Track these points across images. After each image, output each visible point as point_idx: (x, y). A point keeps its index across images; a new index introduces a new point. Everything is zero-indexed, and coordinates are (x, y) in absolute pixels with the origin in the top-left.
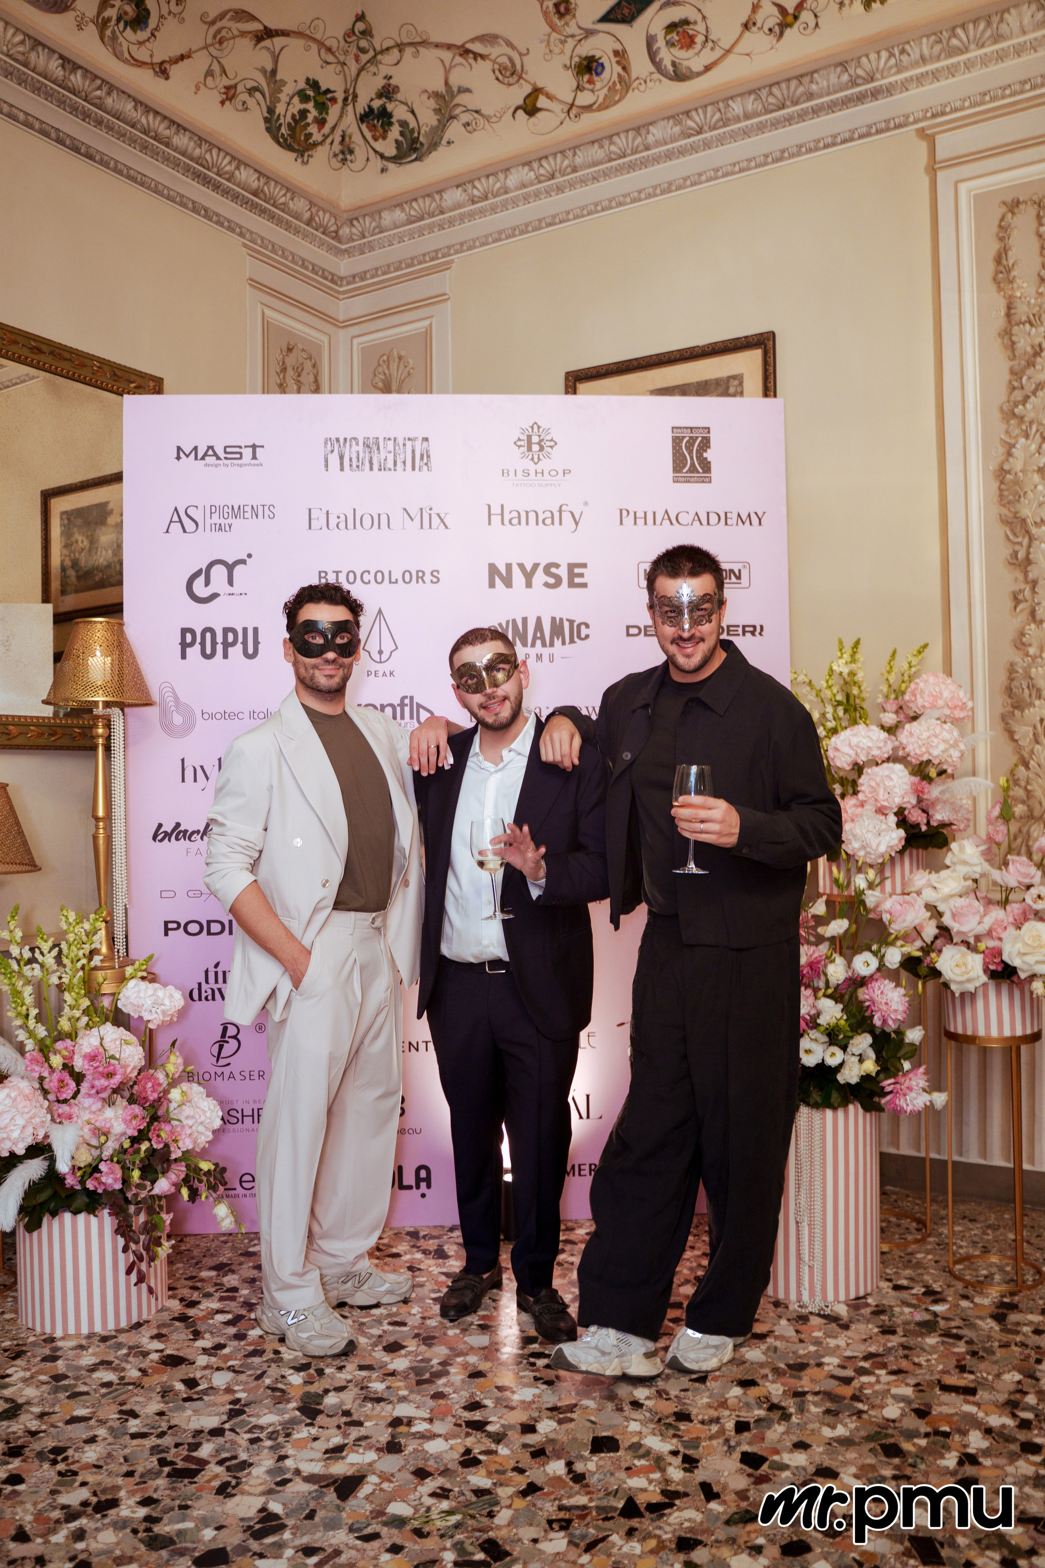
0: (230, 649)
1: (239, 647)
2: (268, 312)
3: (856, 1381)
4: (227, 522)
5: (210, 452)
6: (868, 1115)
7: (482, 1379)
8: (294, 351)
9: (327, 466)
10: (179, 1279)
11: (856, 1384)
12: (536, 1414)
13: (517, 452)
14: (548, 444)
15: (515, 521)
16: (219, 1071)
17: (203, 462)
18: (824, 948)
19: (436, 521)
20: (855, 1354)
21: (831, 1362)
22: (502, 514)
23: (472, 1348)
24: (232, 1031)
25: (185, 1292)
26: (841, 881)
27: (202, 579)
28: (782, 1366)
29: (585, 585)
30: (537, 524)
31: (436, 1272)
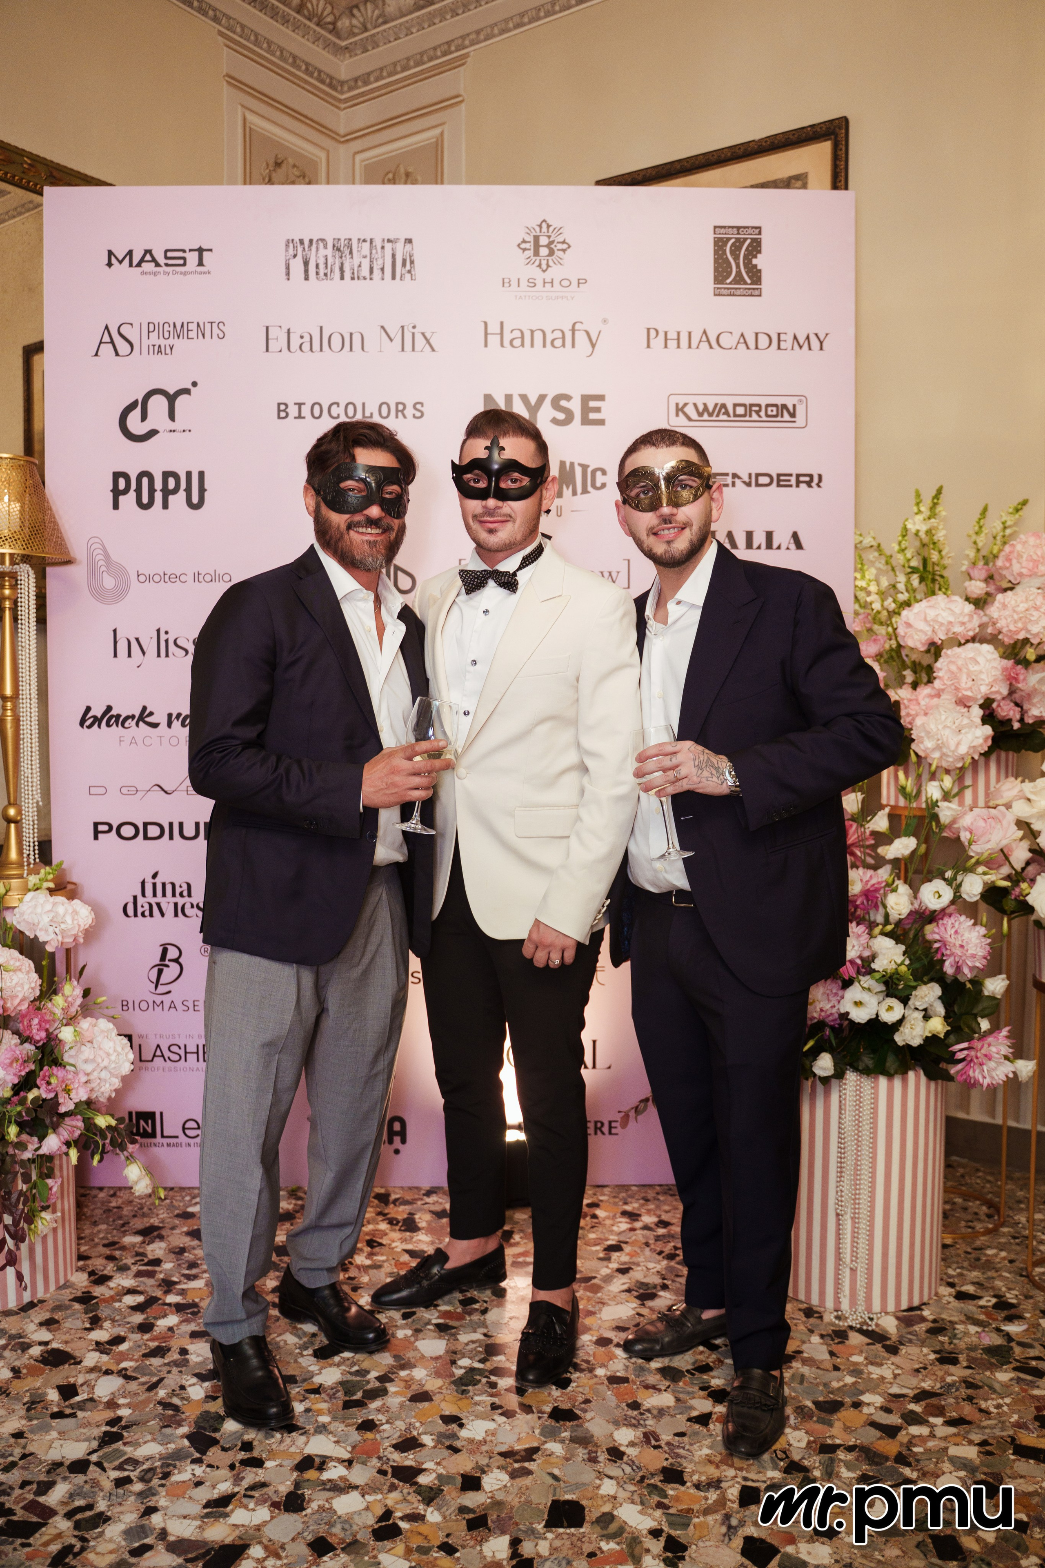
0: (171, 498)
1: (182, 494)
2: (251, 117)
3: (904, 1432)
4: (168, 342)
5: (148, 257)
6: (932, 1084)
7: (426, 1404)
8: (284, 166)
9: (288, 274)
10: (97, 1244)
11: (902, 1437)
12: (484, 1461)
13: (521, 257)
14: (560, 246)
15: (517, 343)
16: (158, 999)
17: (138, 269)
18: (884, 873)
19: (420, 342)
20: (905, 1391)
21: (873, 1399)
22: (502, 334)
23: (423, 1357)
24: (172, 953)
25: (98, 1263)
26: (909, 789)
27: (137, 413)
28: (809, 1404)
29: (601, 422)
30: (544, 346)
31: (399, 1250)
